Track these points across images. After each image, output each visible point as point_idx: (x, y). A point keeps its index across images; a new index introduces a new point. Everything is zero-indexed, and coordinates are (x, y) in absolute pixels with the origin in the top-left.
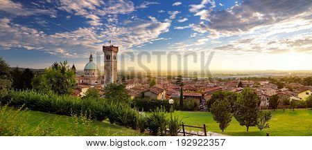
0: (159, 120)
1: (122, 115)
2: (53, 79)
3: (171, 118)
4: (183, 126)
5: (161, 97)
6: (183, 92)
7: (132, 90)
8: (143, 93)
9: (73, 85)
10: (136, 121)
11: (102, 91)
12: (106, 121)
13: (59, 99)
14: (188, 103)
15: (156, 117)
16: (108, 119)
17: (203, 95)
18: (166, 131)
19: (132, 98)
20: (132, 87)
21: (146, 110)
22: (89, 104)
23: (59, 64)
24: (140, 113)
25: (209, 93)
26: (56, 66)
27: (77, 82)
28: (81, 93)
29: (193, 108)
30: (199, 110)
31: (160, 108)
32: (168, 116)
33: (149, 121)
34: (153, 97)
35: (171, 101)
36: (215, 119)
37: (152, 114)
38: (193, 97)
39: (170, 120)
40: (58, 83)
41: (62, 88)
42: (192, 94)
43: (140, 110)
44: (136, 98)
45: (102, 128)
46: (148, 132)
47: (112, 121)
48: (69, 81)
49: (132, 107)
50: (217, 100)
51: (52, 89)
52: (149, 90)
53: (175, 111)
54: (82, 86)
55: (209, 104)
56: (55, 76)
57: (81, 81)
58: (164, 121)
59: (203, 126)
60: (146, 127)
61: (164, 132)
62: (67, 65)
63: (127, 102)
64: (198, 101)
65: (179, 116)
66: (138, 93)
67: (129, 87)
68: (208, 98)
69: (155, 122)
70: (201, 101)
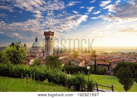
0: (80, 80)
1: (56, 77)
2: (11, 54)
3: (89, 79)
4: (97, 85)
5: (81, 65)
6: (96, 61)
7: (63, 60)
8: (70, 62)
9: (24, 58)
10: (65, 80)
11: (44, 61)
12: (46, 81)
13: (14, 67)
14: (100, 69)
15: (79, 78)
16: (47, 80)
17: (110, 64)
18: (85, 88)
19: (63, 65)
20: (63, 58)
21: (71, 74)
22: (35, 70)
23: (15, 43)
24: (68, 75)
25: (115, 63)
26: (13, 44)
27: (27, 55)
28: (30, 63)
29: (103, 73)
30: (107, 74)
31: (81, 72)
32: (86, 78)
33: (74, 80)
34: (76, 64)
35: (88, 68)
36: (120, 82)
37: (75, 76)
38: (103, 65)
39: (88, 80)
40: (14, 56)
41: (17, 59)
42: (102, 63)
43: (68, 73)
44: (65, 65)
45: (43, 86)
46: (73, 88)
47: (50, 81)
48: (22, 55)
49: (63, 71)
50: (121, 68)
51: (10, 60)
52: (74, 60)
53: (91, 75)
54: (30, 58)
55: (115, 70)
56: (12, 51)
57: (30, 55)
58: (83, 81)
59: (111, 86)
60: (71, 85)
61: (84, 89)
62: (20, 44)
63: (59, 68)
64: (107, 68)
65: (93, 78)
66: (67, 62)
67: (61, 58)
68: (114, 66)
69: (77, 82)
70: (109, 68)
